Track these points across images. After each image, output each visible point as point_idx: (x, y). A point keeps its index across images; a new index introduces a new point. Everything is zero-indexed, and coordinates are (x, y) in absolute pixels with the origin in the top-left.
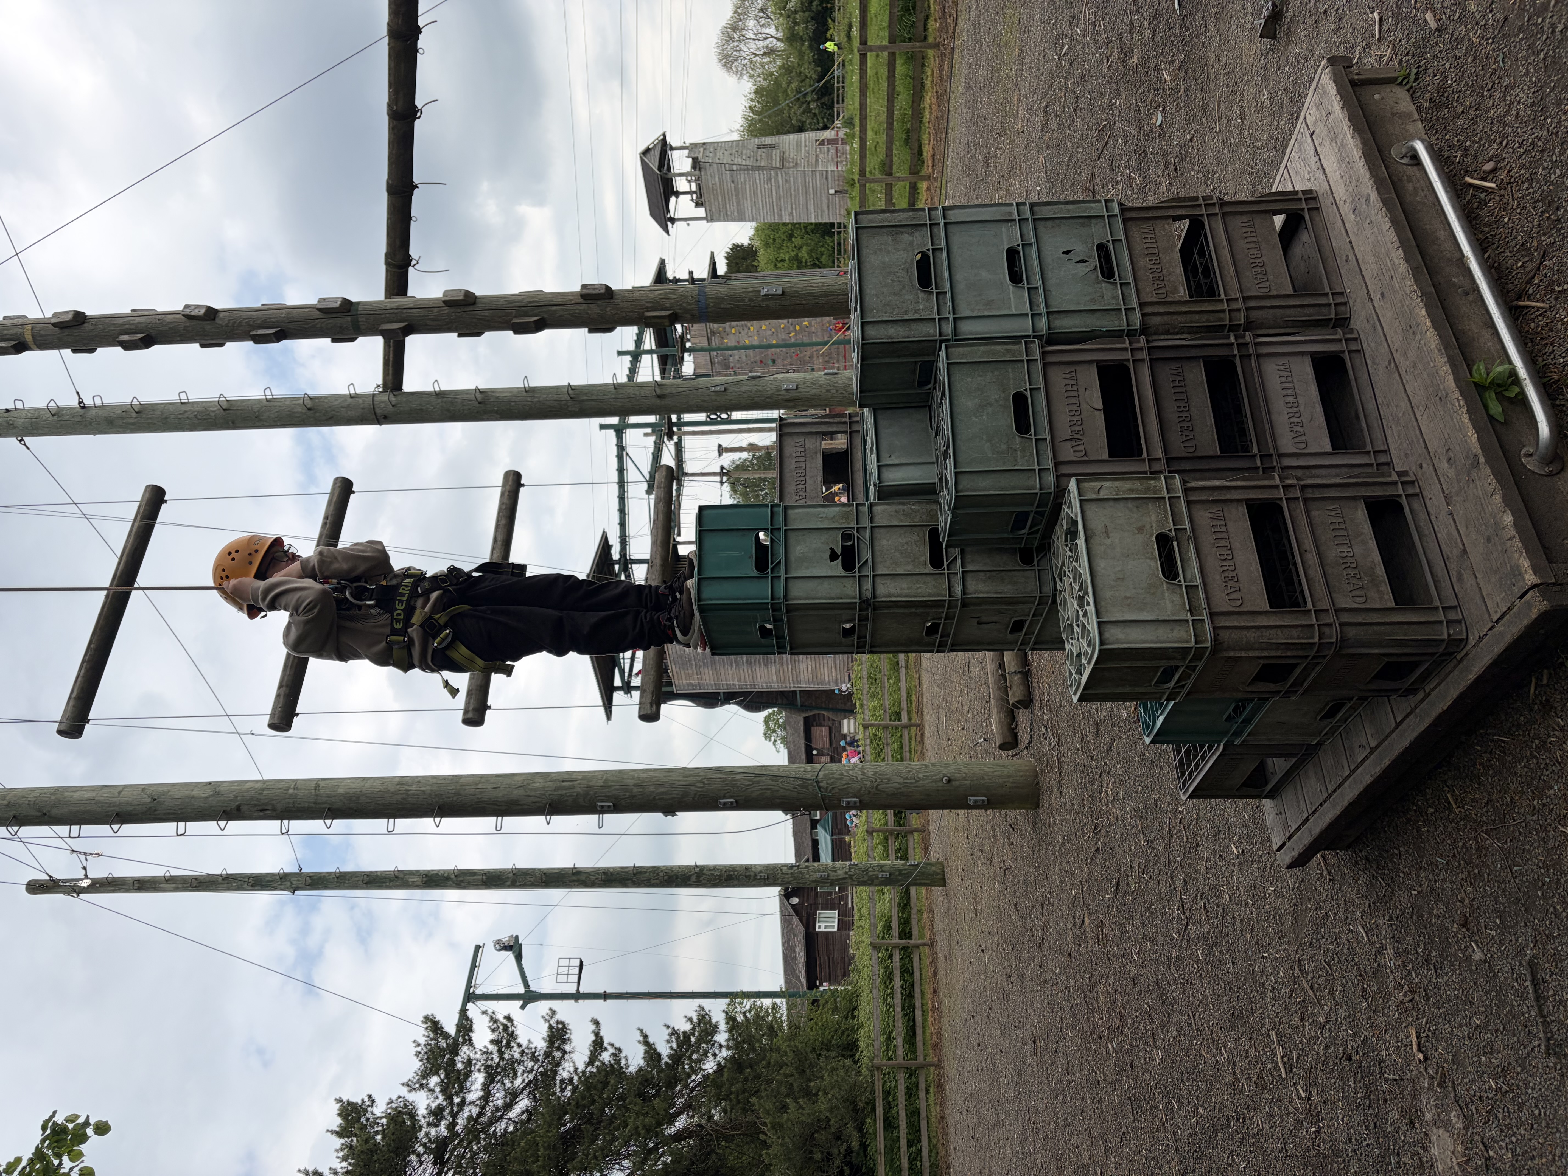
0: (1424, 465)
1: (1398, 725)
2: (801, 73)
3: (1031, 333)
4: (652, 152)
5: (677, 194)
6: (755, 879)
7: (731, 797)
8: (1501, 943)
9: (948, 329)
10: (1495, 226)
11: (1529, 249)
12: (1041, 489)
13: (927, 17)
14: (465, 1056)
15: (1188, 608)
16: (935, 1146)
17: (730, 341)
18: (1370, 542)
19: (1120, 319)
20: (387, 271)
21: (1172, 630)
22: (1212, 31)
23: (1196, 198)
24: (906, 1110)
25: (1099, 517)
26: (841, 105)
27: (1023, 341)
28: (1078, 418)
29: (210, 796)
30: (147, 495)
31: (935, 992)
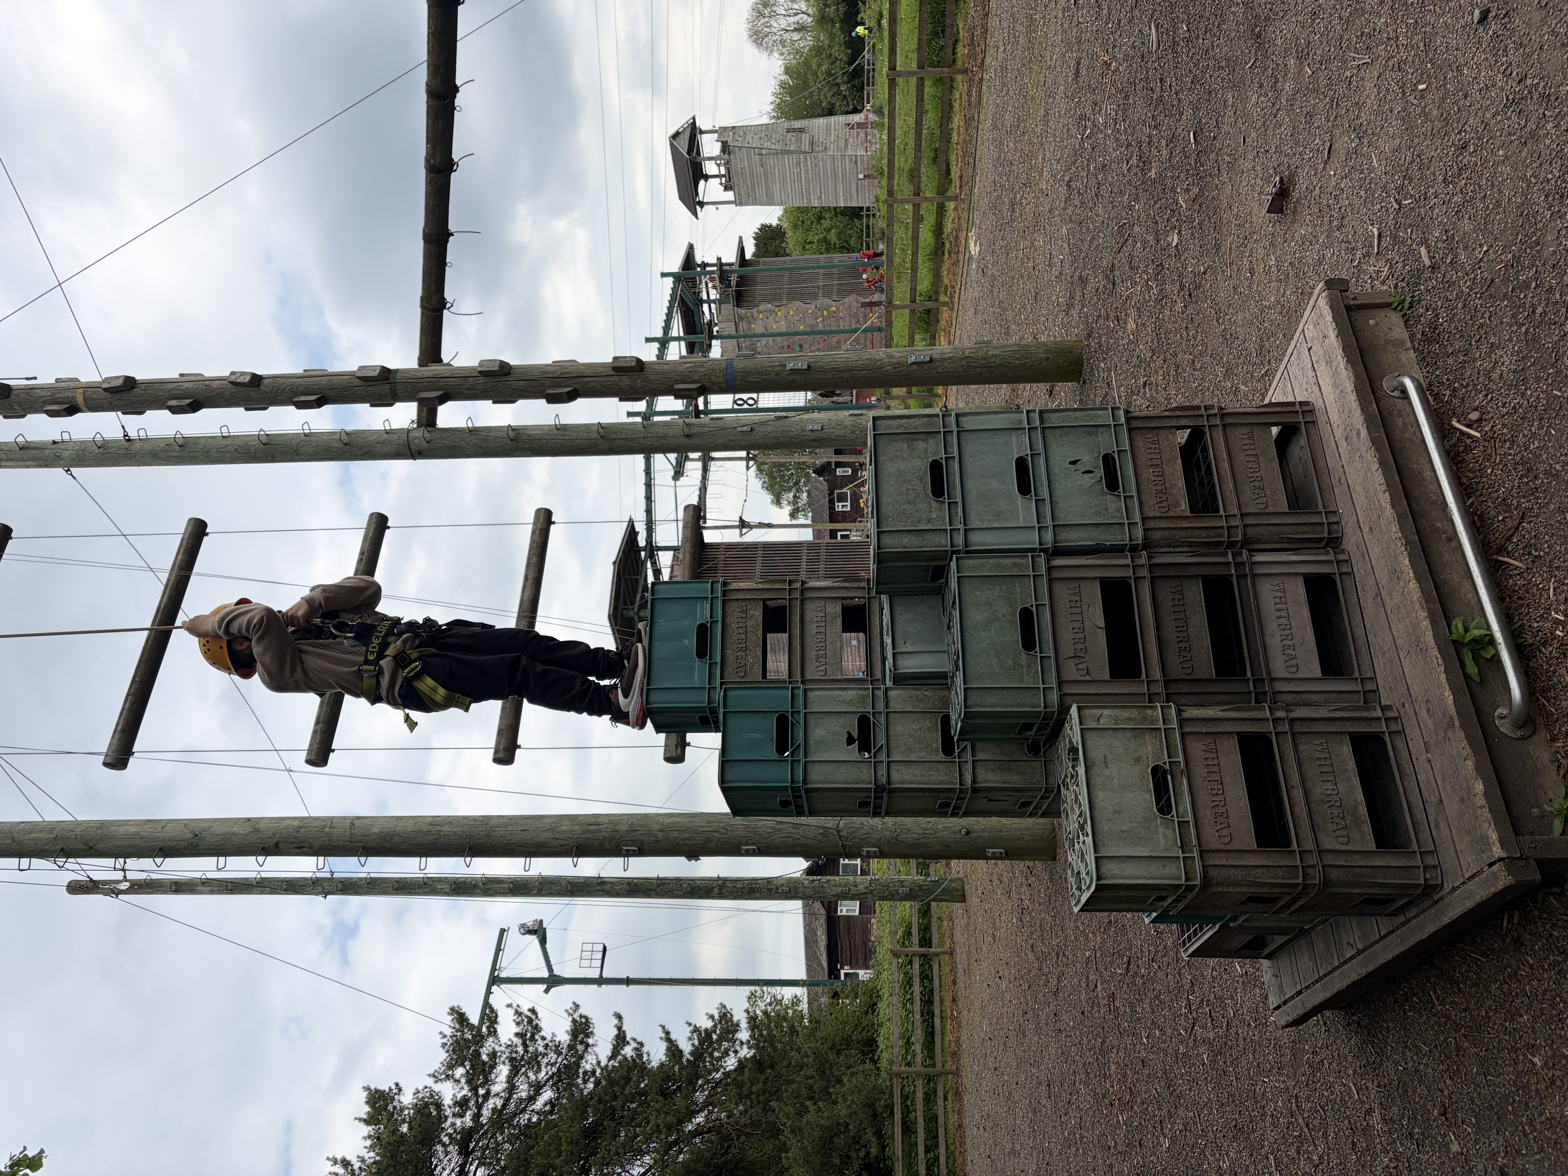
0: (1406, 705)
1: (1382, 938)
2: (831, 55)
3: (1037, 546)
4: (681, 136)
5: (706, 177)
6: (777, 892)
7: (753, 844)
8: (1476, 1142)
9: (959, 540)
10: (1478, 474)
11: (1510, 506)
12: (1045, 707)
13: (956, 41)
14: (490, 1048)
15: (1179, 845)
16: (952, 1153)
17: (758, 327)
18: (1354, 779)
19: (1124, 533)
20: (422, 313)
21: (1164, 866)
22: (1224, 177)
23: (1198, 408)
24: (924, 1115)
25: (1099, 747)
26: (871, 87)
27: (1029, 554)
28: (1081, 635)
29: (249, 833)
30: (190, 528)
31: (954, 1000)
